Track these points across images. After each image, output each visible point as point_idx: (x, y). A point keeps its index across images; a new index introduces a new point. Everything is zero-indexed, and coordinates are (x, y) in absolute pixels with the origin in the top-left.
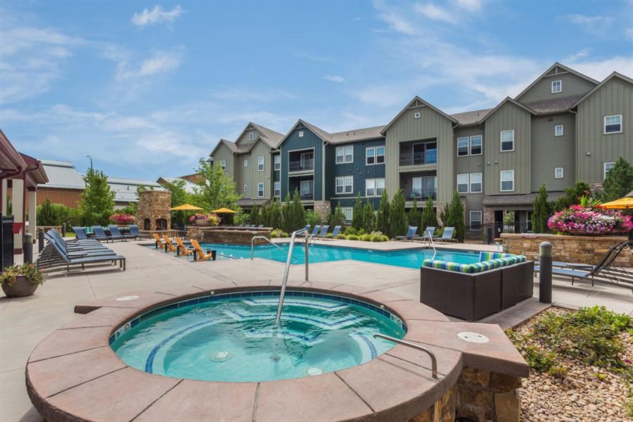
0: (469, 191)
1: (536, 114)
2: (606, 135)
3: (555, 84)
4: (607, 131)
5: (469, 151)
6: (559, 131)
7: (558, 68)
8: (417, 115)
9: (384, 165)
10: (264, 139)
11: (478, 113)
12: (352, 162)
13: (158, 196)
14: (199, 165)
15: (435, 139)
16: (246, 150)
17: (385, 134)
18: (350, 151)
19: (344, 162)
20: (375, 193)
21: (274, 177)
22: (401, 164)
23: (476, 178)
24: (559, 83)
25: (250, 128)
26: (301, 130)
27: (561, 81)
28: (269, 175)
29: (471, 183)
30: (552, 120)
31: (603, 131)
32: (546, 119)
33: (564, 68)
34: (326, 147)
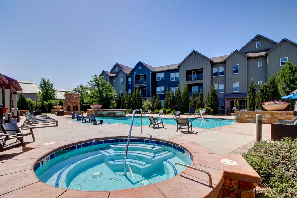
0: (219, 92)
1: (249, 57)
2: (281, 66)
3: (257, 44)
4: (281, 65)
5: (218, 74)
6: (260, 64)
7: (259, 36)
8: (194, 58)
9: (179, 81)
10: (123, 70)
11: (222, 57)
12: (164, 80)
13: (74, 96)
15: (202, 69)
16: (115, 75)
17: (179, 67)
18: (163, 75)
19: (160, 80)
20: (175, 93)
21: (128, 87)
22: (187, 80)
23: (222, 86)
24: (259, 43)
25: (117, 65)
26: (140, 66)
27: (260, 42)
28: (126, 86)
29: (219, 88)
30: (256, 60)
31: (280, 65)
32: (254, 59)
33: (262, 37)
34: (152, 73)
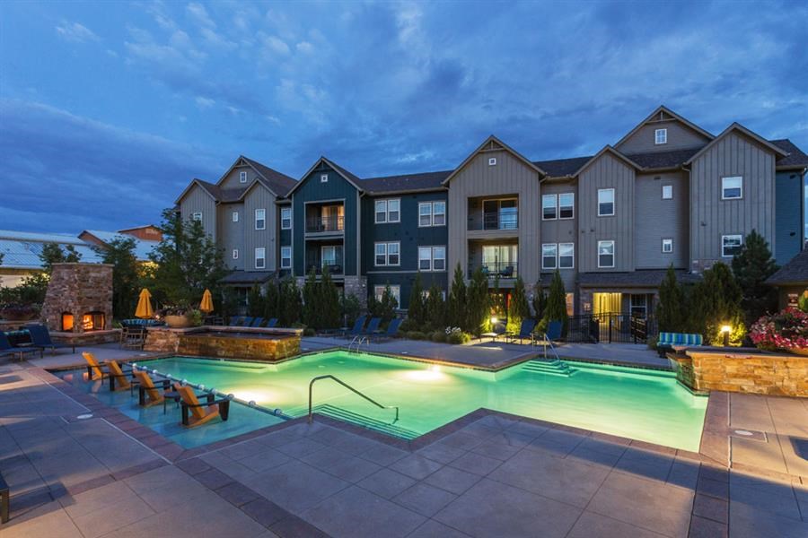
0: (558, 265)
1: (641, 169)
2: (725, 201)
3: (659, 132)
4: (725, 196)
5: (558, 213)
6: (668, 192)
7: (664, 113)
8: (493, 162)
9: (447, 227)
12: (399, 221)
14: (162, 219)
15: (517, 195)
16: (235, 197)
17: (448, 184)
18: (395, 206)
19: (388, 221)
20: (432, 265)
21: (283, 238)
22: (470, 227)
23: (566, 250)
24: (664, 133)
25: (242, 165)
26: (324, 172)
27: (666, 130)
28: (274, 236)
29: (560, 255)
30: (658, 178)
31: (720, 196)
32: (653, 177)
33: (670, 113)
34: (362, 199)
